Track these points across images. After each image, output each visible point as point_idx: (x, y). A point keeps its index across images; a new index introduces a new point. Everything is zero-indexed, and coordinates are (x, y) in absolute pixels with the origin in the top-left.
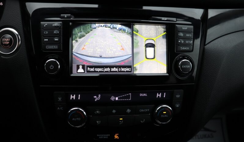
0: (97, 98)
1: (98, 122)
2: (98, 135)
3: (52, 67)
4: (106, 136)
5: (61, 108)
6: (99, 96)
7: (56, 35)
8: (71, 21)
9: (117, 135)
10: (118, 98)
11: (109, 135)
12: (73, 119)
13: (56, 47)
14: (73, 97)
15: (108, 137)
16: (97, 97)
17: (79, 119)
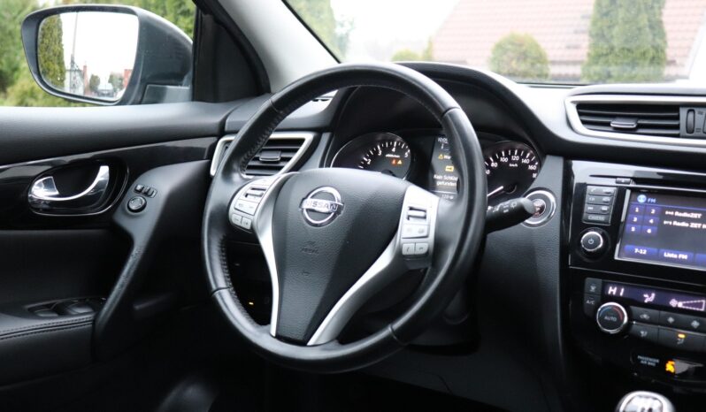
0: (649, 298)
1: (642, 333)
2: (639, 357)
3: (591, 242)
4: (652, 362)
5: (592, 302)
6: (653, 295)
7: (605, 203)
8: (631, 189)
9: (673, 365)
10: (684, 305)
11: (658, 361)
12: (606, 318)
13: (602, 218)
14: (612, 290)
15: (657, 364)
16: (650, 296)
17: (614, 319)
